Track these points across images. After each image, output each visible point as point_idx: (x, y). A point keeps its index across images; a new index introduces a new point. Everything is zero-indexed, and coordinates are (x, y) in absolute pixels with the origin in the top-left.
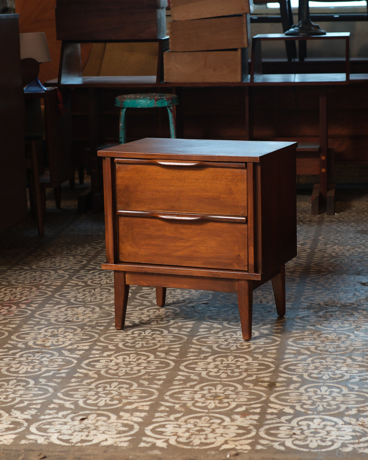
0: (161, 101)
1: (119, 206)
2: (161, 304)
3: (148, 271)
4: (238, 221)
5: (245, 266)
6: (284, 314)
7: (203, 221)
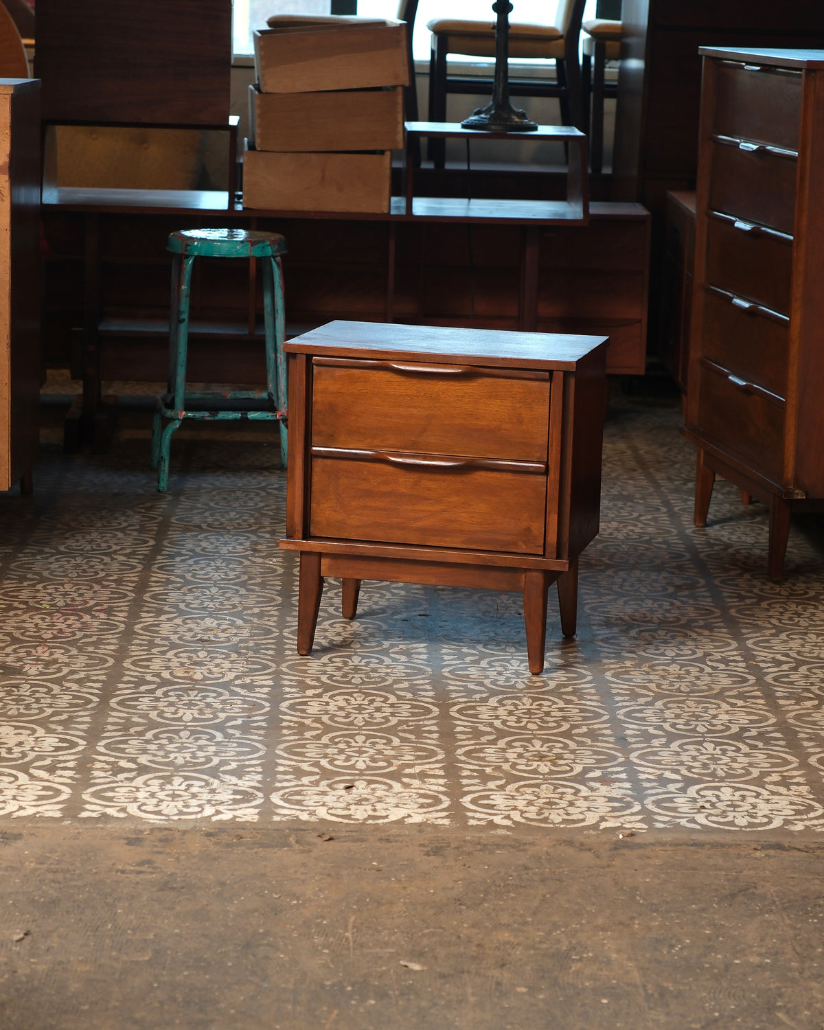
0: (261, 245)
1: (315, 439)
2: (350, 615)
3: (366, 553)
4: (532, 469)
5: (540, 546)
6: (574, 633)
7: (468, 468)
